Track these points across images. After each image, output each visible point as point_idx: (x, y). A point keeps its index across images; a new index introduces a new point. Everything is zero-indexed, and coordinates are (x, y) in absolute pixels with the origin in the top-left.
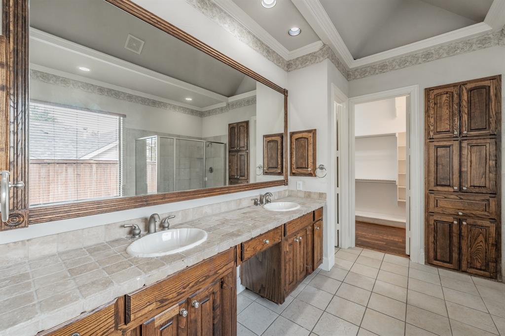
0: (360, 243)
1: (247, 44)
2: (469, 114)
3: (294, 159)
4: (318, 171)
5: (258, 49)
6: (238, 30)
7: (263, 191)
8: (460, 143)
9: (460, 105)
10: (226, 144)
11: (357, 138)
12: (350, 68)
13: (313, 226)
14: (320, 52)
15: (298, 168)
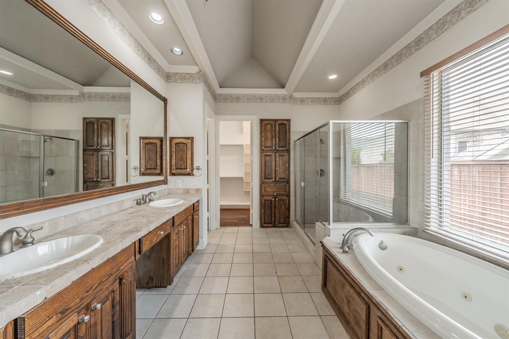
0: (223, 224)
1: (129, 45)
2: (279, 138)
3: (174, 161)
4: (195, 172)
5: (140, 53)
6: (119, 28)
7: (146, 191)
8: (275, 154)
9: (275, 132)
10: (78, 142)
11: (222, 146)
12: (217, 92)
13: (193, 216)
14: (197, 75)
15: (177, 169)
